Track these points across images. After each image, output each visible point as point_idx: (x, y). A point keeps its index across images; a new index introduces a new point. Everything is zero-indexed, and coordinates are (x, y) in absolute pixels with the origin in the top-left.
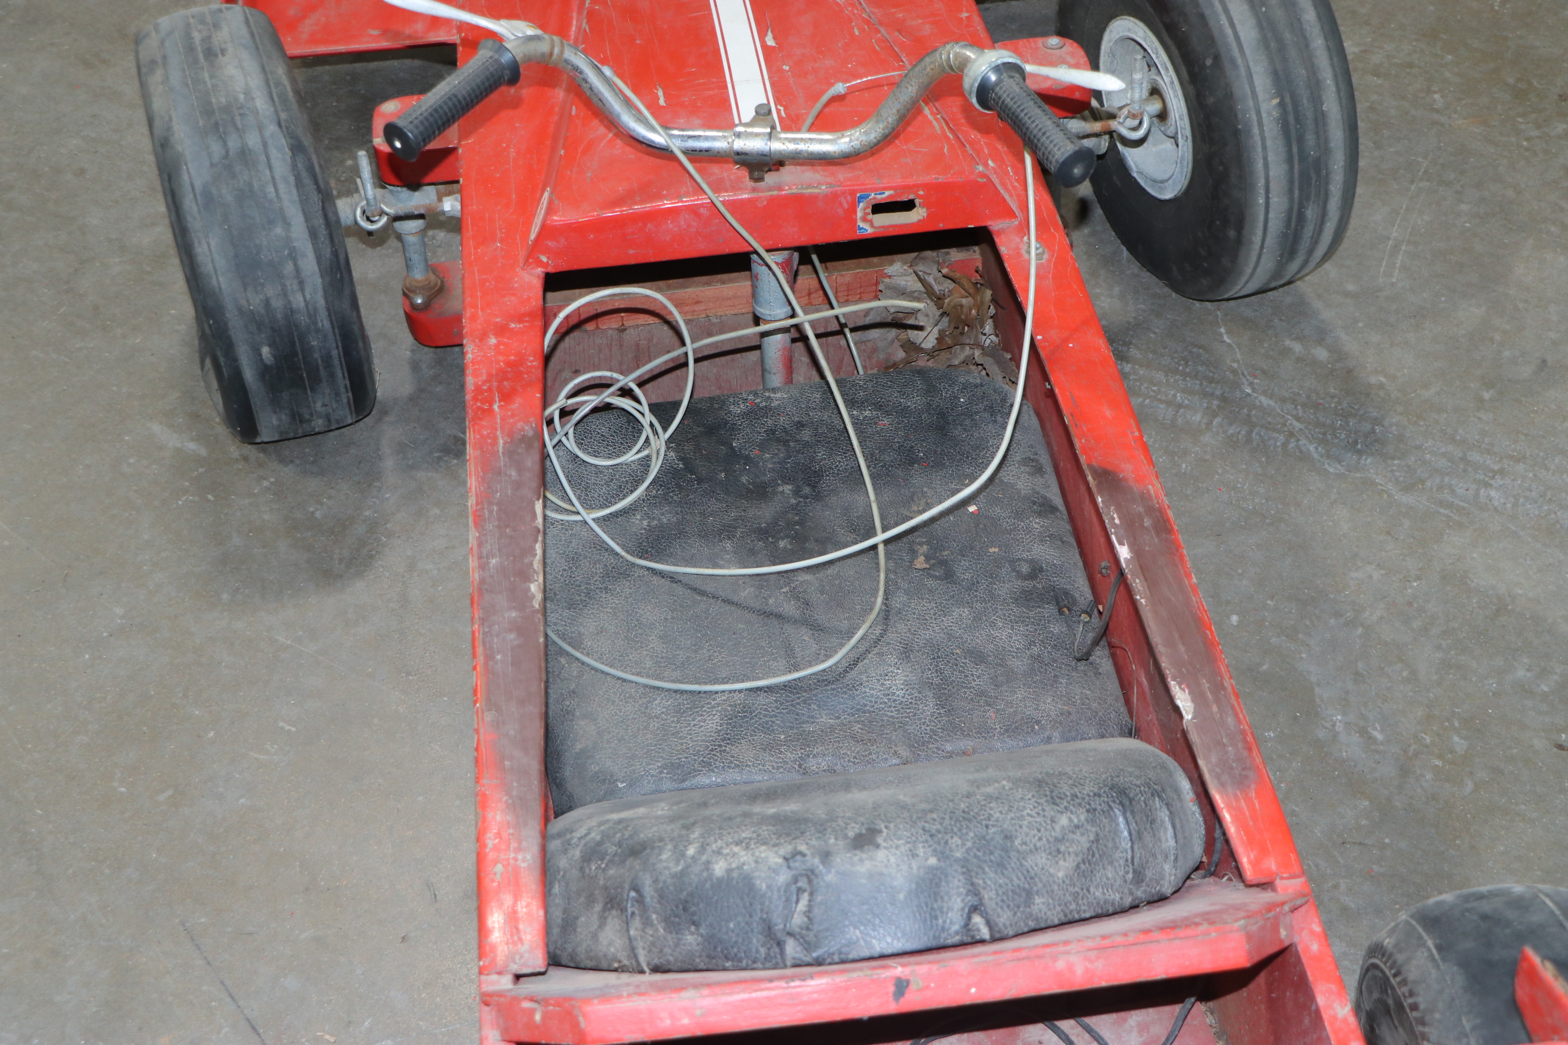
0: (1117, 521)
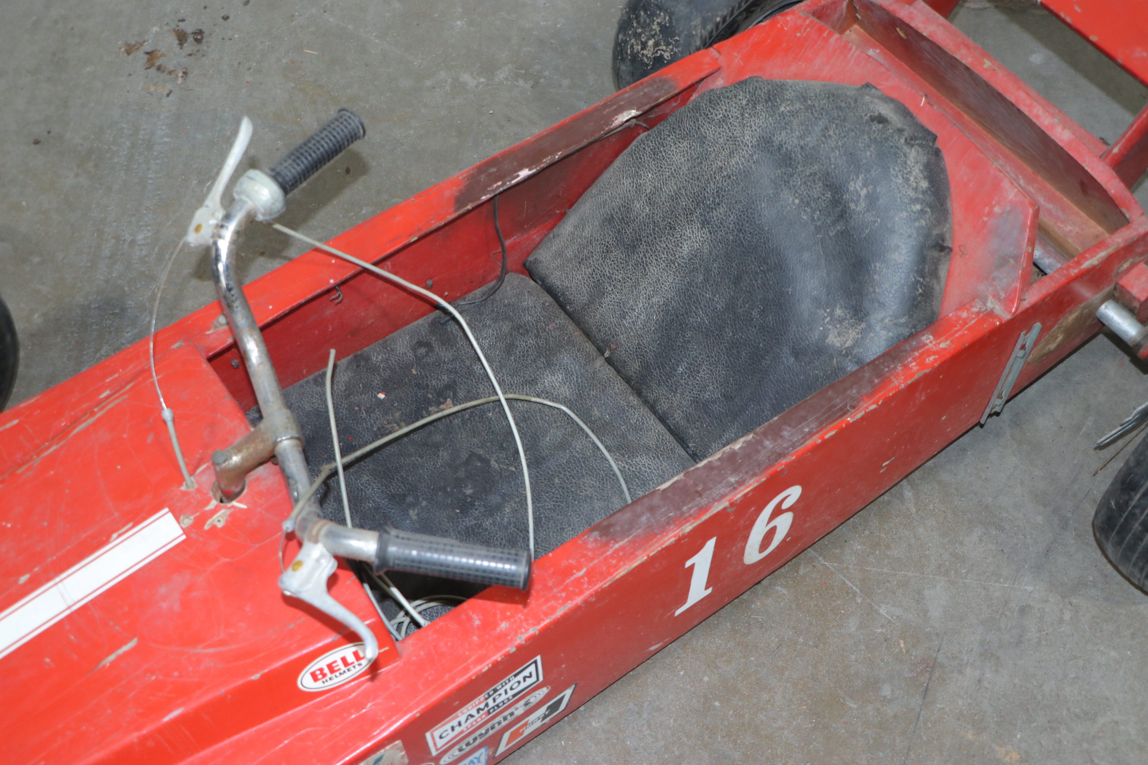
0: (500, 183)
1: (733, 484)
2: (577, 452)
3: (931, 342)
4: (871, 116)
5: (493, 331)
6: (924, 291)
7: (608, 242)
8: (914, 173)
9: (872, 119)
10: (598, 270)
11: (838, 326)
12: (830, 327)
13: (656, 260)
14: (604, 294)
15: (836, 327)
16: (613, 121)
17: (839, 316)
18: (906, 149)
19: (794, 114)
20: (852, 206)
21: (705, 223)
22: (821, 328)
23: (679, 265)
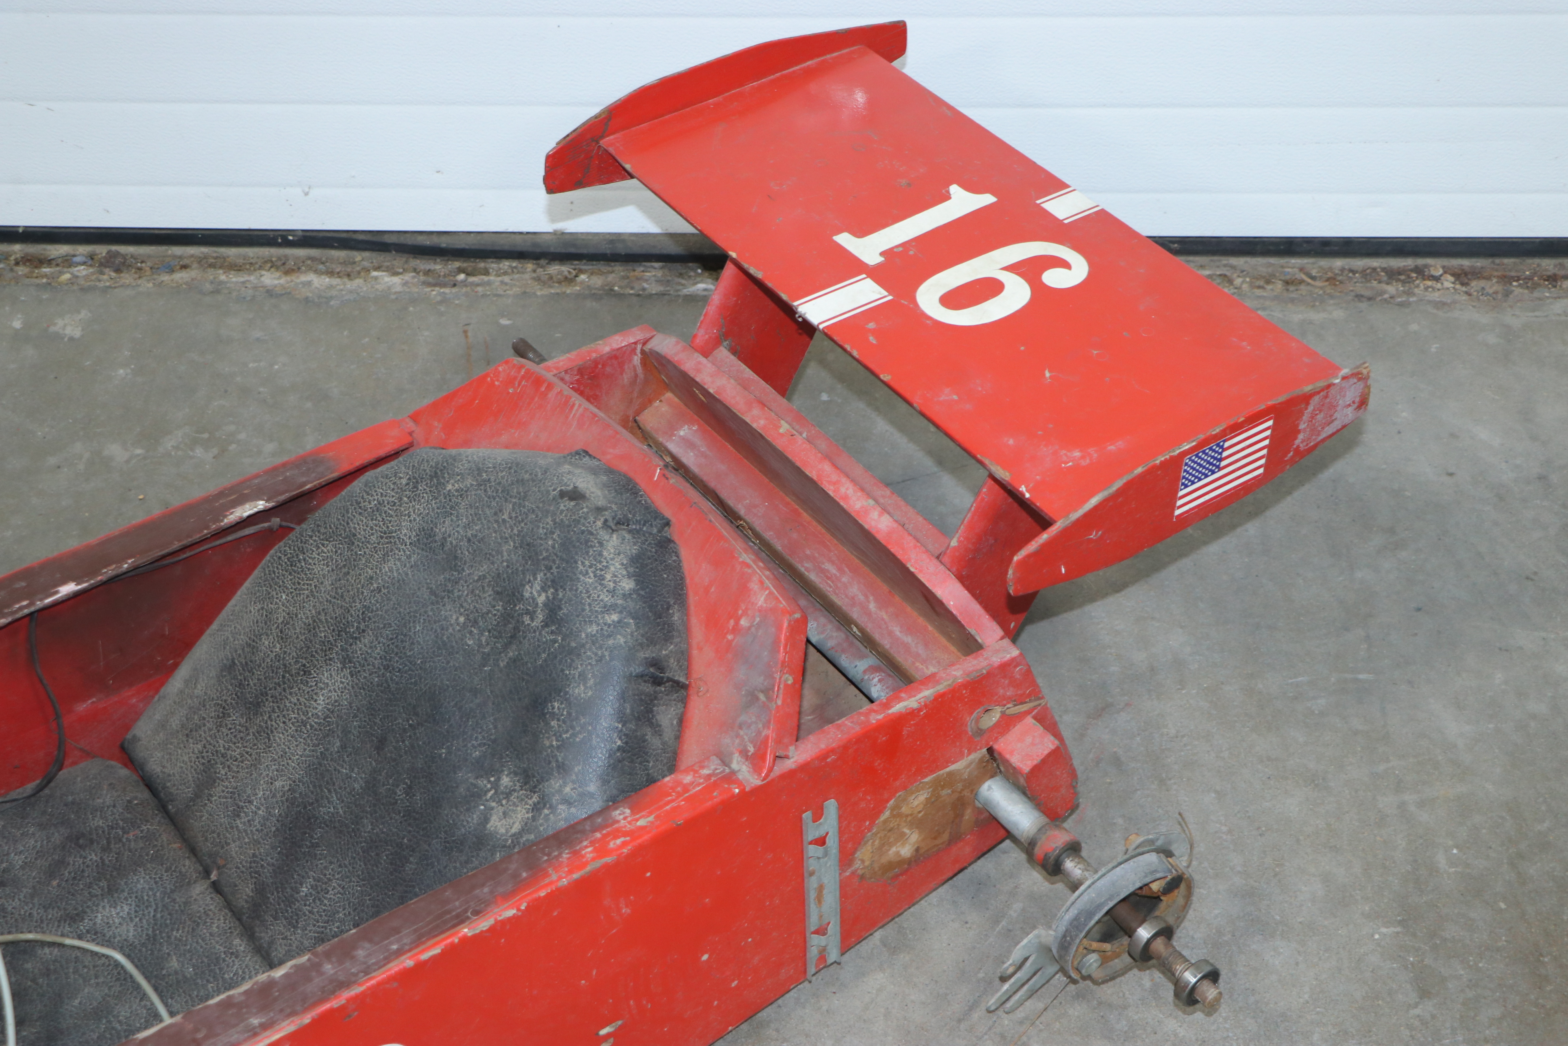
1: (255, 1028)
2: (120, 1022)
3: (625, 819)
4: (561, 490)
5: (36, 841)
6: (626, 743)
7: (226, 701)
8: (612, 569)
9: (562, 494)
10: (210, 744)
11: (504, 802)
12: (494, 804)
13: (284, 723)
14: (215, 781)
15: (502, 805)
16: (225, 516)
17: (506, 787)
18: (604, 535)
19: (462, 493)
20: (527, 619)
21: (346, 660)
22: (482, 807)
23: (312, 726)
